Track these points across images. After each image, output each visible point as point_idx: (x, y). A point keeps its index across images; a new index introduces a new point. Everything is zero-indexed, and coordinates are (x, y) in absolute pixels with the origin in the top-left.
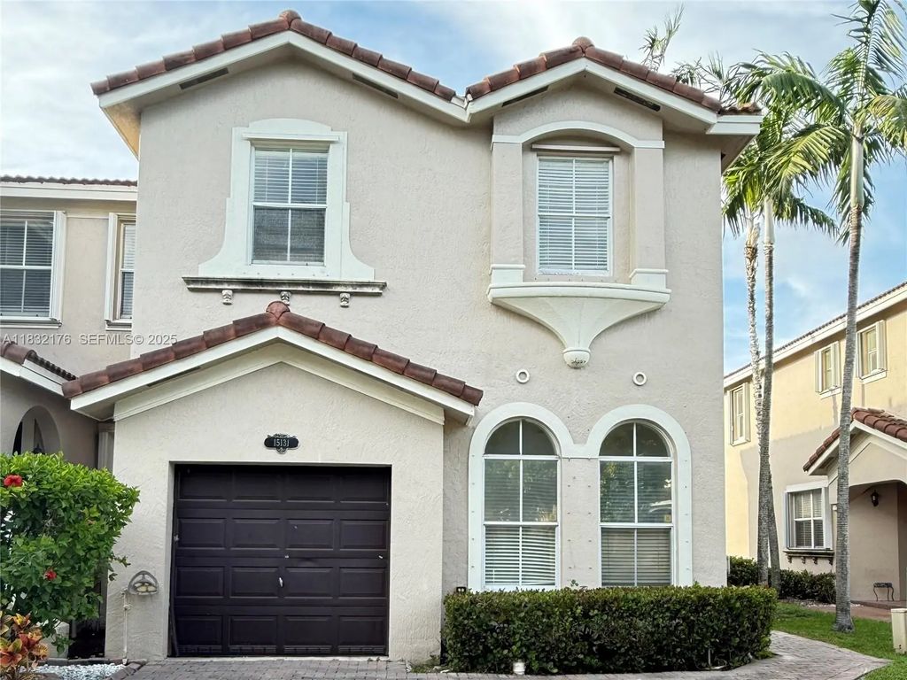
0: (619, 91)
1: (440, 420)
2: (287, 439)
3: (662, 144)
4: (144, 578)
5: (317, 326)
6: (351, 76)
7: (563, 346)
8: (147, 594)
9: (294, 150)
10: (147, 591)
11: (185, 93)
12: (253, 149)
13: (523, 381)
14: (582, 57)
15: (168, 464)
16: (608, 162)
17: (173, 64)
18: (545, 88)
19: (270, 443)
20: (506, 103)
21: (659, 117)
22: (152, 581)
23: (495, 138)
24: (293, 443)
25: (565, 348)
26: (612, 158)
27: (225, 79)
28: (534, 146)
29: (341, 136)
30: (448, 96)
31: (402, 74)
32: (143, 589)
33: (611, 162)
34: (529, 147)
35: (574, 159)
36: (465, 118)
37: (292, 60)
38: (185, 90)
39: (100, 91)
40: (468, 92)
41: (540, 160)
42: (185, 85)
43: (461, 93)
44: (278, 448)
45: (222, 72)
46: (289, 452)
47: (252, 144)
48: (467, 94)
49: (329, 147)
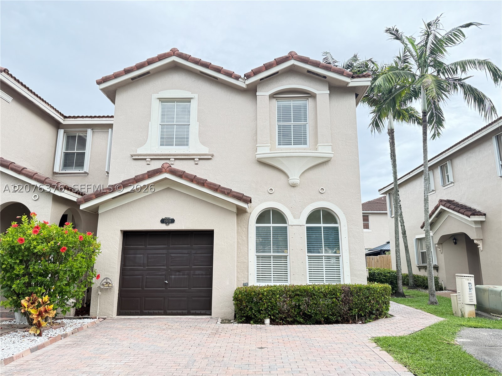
0: (309, 71)
1: (235, 210)
2: (170, 219)
3: (328, 92)
4: (107, 280)
5: (182, 172)
6: (199, 72)
7: (288, 177)
8: (108, 287)
9: (177, 102)
10: (108, 286)
11: (134, 82)
12: (160, 102)
13: (271, 192)
14: (292, 59)
15: (120, 231)
16: (306, 100)
17: (127, 71)
18: (277, 73)
19: (163, 221)
20: (261, 79)
21: (326, 81)
22: (110, 282)
23: (257, 94)
24: (173, 221)
25: (289, 178)
26: (308, 99)
27: (149, 76)
28: (274, 96)
29: (196, 96)
30: (237, 78)
31: (218, 70)
32: (107, 285)
33: (307, 101)
34: (273, 96)
35: (292, 100)
36: (244, 86)
37: (175, 68)
38: (133, 81)
39: (99, 83)
40: (245, 76)
41: (277, 101)
42: (133, 79)
43: (243, 76)
44: (166, 223)
45: (148, 73)
46: (171, 225)
47: (160, 100)
48: (244, 77)
49: (191, 100)
